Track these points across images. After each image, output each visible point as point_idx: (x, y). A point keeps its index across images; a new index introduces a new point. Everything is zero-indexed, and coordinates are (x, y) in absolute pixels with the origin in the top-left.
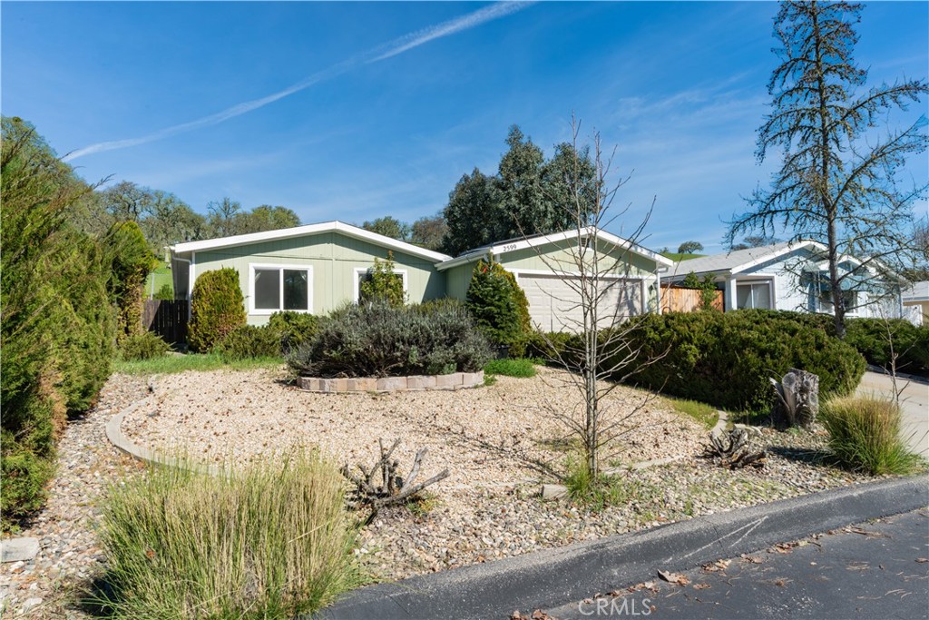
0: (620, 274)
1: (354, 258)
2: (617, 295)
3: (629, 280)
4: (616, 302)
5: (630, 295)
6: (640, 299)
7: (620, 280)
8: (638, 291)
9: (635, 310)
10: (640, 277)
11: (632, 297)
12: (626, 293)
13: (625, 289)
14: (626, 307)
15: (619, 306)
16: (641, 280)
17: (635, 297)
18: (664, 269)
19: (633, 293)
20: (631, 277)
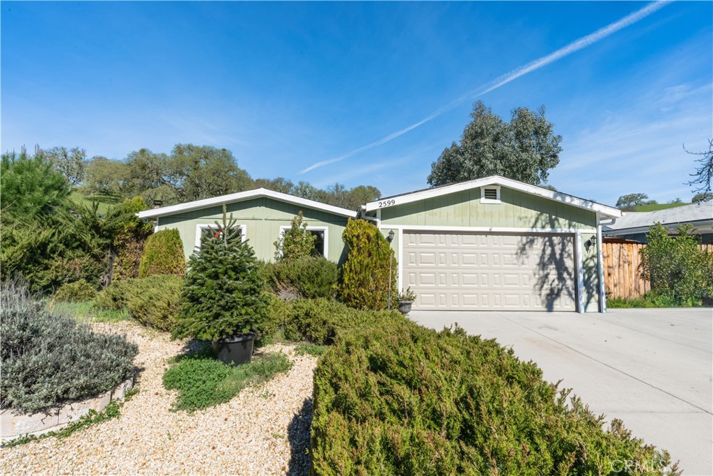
0: (543, 227)
1: (281, 218)
2: (540, 252)
3: (557, 235)
4: (538, 260)
5: (558, 252)
6: (572, 256)
7: (543, 235)
8: (570, 248)
9: (566, 269)
10: (572, 230)
11: (561, 255)
12: (553, 250)
13: (552, 245)
14: (553, 266)
15: (543, 265)
16: (573, 235)
17: (566, 255)
18: (610, 221)
19: (563, 250)
20: (559, 231)
